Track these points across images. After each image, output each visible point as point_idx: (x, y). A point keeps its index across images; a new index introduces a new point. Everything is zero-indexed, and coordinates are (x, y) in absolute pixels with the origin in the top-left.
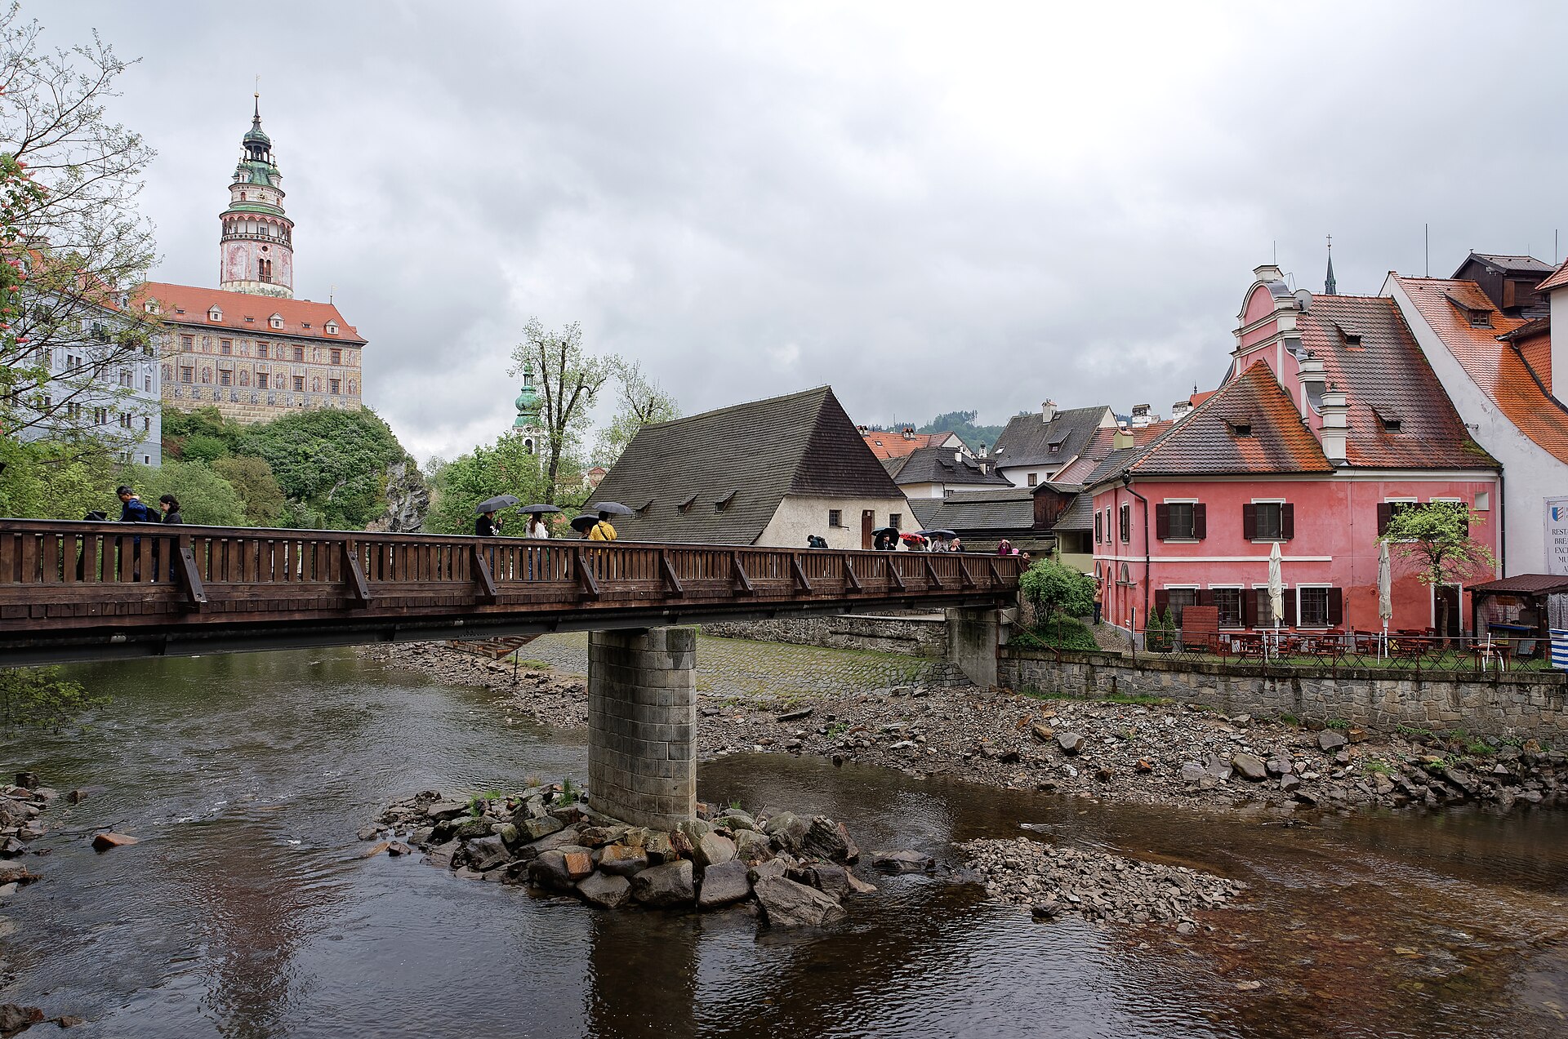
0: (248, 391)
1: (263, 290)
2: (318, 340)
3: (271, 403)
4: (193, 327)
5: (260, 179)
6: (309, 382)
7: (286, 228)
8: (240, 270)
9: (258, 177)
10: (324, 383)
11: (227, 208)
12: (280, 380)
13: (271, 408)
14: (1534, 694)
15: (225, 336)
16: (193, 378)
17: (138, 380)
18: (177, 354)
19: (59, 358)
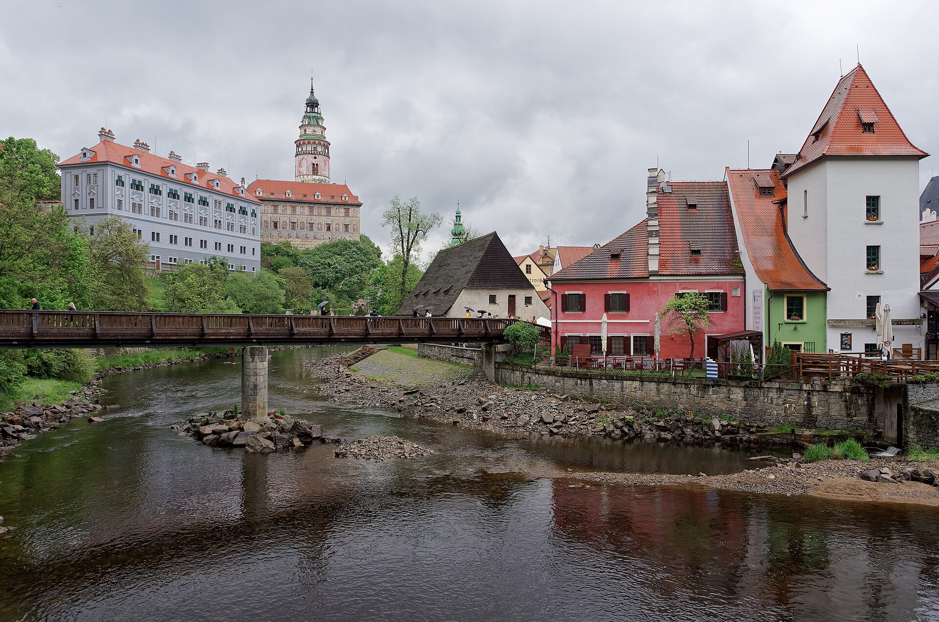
0: (304, 232)
1: (314, 179)
2: (338, 204)
3: (315, 238)
4: (278, 201)
6: (333, 227)
7: (326, 146)
8: (304, 170)
9: (312, 121)
10: (341, 226)
11: (298, 138)
12: (320, 226)
13: (315, 241)
14: (692, 389)
15: (293, 205)
16: (278, 227)
17: (249, 230)
18: (270, 215)
19: (211, 222)
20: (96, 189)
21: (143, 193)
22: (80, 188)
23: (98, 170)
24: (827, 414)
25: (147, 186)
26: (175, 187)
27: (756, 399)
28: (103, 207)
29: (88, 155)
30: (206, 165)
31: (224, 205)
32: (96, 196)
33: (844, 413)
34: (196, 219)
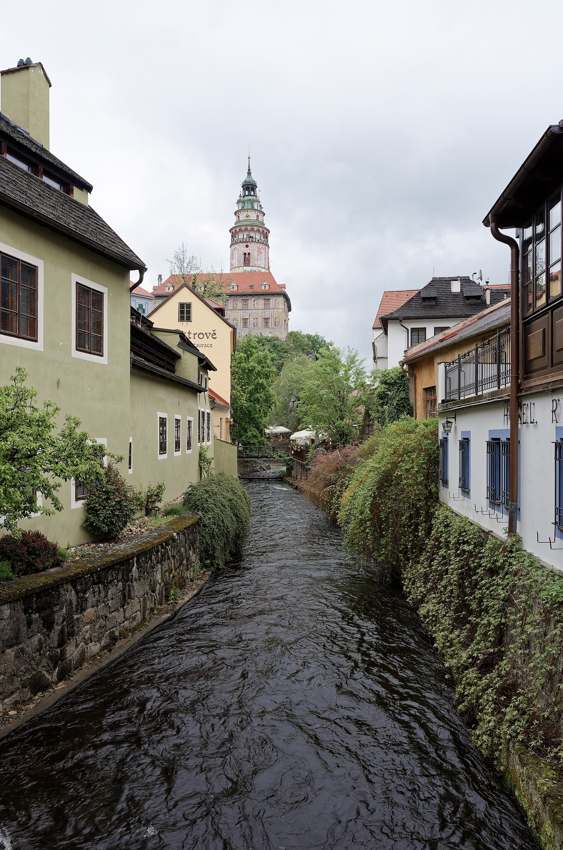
1: (245, 271)
2: (256, 295)
5: (248, 206)
6: (251, 321)
10: (260, 321)
11: (233, 226)
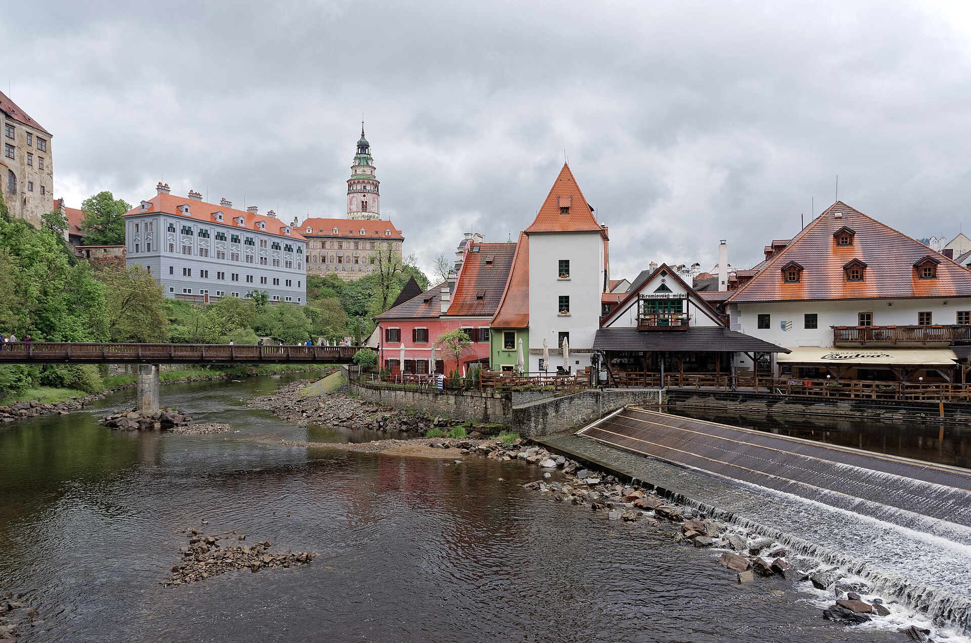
0: (350, 265)
1: (363, 216)
3: (360, 270)
4: (326, 237)
6: (377, 260)
7: (376, 184)
8: (354, 207)
9: (363, 162)
10: (384, 259)
12: (364, 259)
13: (360, 273)
15: (340, 240)
16: (326, 261)
17: (295, 265)
18: (319, 250)
19: (257, 259)
20: (151, 235)
21: (192, 237)
22: (140, 234)
23: (153, 219)
24: (494, 413)
25: (196, 231)
26: (221, 230)
27: (461, 403)
28: (157, 251)
29: (146, 206)
30: (255, 208)
31: (269, 244)
32: (151, 241)
33: (502, 412)
34: (242, 257)
